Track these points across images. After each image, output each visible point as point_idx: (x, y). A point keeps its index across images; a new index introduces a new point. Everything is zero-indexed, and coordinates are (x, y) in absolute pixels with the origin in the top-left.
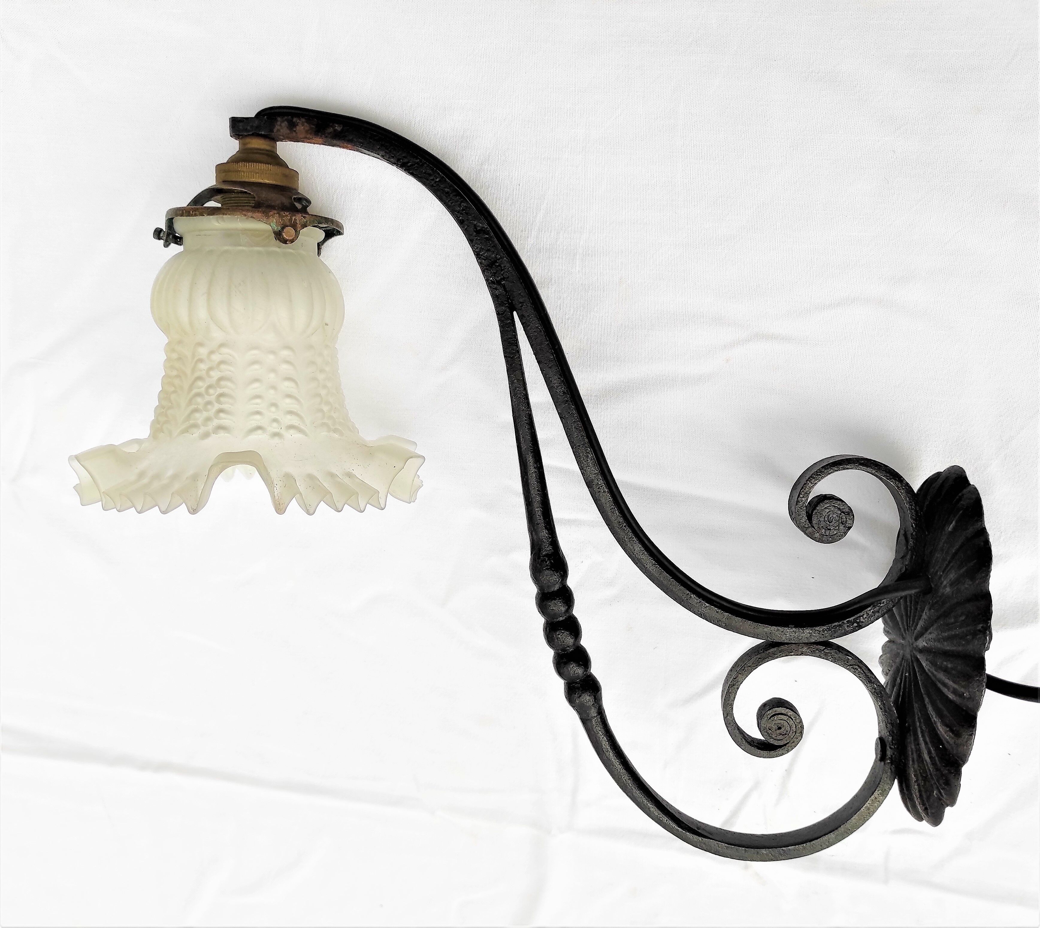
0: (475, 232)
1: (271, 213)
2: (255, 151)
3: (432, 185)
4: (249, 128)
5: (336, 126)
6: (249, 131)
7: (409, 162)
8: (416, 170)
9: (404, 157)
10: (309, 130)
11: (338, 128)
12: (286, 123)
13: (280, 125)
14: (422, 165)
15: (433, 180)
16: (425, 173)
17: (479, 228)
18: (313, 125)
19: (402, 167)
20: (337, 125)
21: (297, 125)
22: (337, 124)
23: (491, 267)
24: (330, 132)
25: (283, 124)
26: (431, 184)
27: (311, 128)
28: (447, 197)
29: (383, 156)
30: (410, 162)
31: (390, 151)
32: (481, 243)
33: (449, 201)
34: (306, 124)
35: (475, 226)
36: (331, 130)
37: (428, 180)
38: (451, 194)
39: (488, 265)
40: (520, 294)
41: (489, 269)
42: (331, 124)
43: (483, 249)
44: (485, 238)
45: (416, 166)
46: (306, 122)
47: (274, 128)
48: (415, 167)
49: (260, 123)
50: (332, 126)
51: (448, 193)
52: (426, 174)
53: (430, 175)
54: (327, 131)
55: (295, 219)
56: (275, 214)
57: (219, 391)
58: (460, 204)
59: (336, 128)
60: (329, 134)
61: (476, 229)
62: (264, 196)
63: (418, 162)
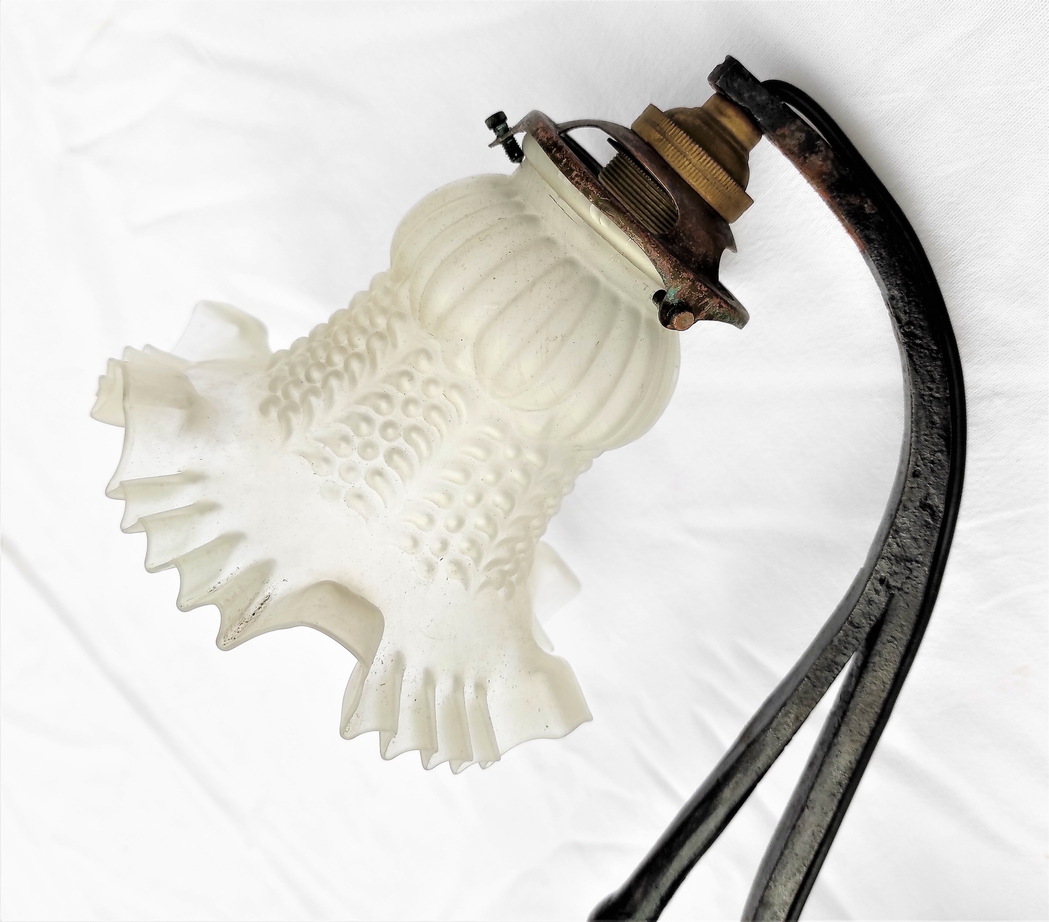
0: (921, 502)
1: (685, 275)
2: (728, 138)
3: (923, 395)
4: (746, 95)
5: (867, 203)
6: (742, 100)
7: (920, 338)
8: (920, 357)
9: (921, 327)
10: (825, 174)
11: (868, 208)
12: (803, 135)
13: (793, 132)
14: (935, 359)
15: (931, 389)
16: (928, 371)
17: (929, 502)
18: (839, 173)
19: (905, 336)
20: (869, 203)
21: (816, 153)
22: (872, 201)
23: (898, 562)
24: (852, 204)
25: (798, 134)
26: (923, 392)
27: (831, 174)
28: (927, 427)
29: (892, 298)
30: (922, 340)
31: (909, 303)
32: (915, 522)
33: (925, 435)
34: (829, 162)
35: (928, 496)
36: (856, 201)
37: (923, 383)
38: (937, 428)
39: (895, 556)
40: (902, 626)
41: (894, 562)
42: (863, 194)
43: (909, 531)
44: (926, 521)
45: (926, 352)
46: (833, 161)
47: (781, 127)
48: (921, 352)
49: (768, 103)
50: (862, 198)
51: (933, 423)
52: (929, 375)
53: (933, 381)
54: (848, 198)
55: (707, 302)
56: (689, 279)
57: (400, 443)
58: (935, 452)
59: (866, 206)
60: (849, 204)
61: (926, 499)
62: (690, 226)
63: (932, 350)
